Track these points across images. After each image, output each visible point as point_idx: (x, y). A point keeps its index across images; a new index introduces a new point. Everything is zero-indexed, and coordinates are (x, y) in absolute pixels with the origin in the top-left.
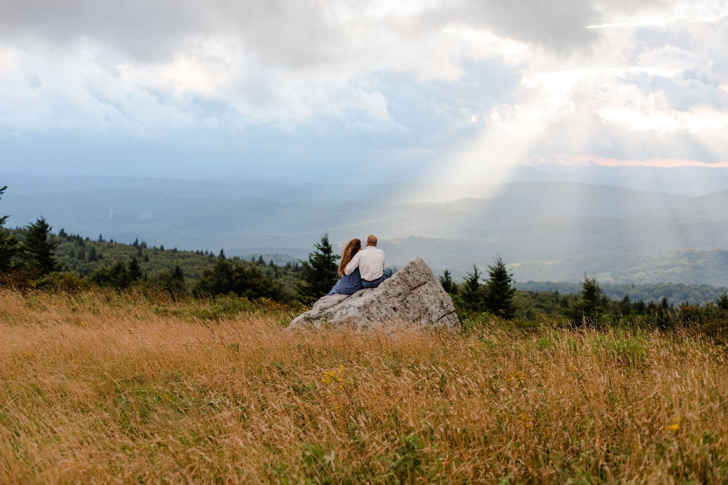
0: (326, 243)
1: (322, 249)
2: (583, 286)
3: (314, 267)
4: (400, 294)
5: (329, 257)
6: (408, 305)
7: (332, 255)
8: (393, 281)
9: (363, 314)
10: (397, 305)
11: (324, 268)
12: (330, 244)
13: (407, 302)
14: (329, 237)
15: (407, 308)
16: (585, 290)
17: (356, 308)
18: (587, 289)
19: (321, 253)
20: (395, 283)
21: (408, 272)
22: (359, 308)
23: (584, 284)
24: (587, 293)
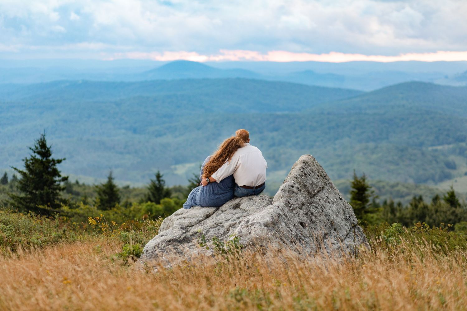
0: (43, 144)
1: (39, 153)
2: (352, 185)
3: (30, 174)
4: (303, 205)
5: (49, 162)
6: (314, 219)
7: (51, 158)
8: (293, 187)
9: (274, 234)
10: (304, 219)
11: (44, 174)
12: (48, 145)
13: (312, 214)
14: (46, 138)
15: (313, 222)
16: (355, 190)
17: (263, 226)
18: (357, 189)
19: (38, 157)
20: (295, 189)
21: (305, 174)
22: (266, 225)
23: (353, 183)
24: (357, 193)
